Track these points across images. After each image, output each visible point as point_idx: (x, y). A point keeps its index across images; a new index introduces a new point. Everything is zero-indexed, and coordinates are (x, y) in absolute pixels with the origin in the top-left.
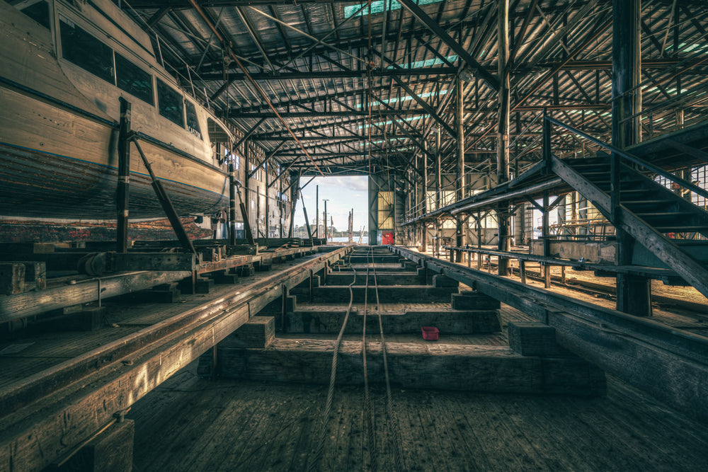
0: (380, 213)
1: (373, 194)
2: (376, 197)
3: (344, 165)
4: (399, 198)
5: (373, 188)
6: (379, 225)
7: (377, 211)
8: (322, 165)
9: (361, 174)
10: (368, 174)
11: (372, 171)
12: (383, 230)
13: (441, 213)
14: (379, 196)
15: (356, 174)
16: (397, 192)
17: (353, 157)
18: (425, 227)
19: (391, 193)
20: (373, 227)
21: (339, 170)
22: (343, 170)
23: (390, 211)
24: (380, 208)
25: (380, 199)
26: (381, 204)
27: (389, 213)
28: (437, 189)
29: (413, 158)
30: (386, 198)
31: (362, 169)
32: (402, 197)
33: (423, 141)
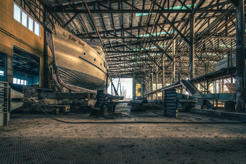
0: (136, 91)
1: (134, 85)
2: (135, 85)
3: (125, 74)
4: (143, 86)
5: (134, 82)
6: (136, 95)
7: (135, 90)
8: (118, 75)
9: (130, 77)
10: (133, 78)
11: (134, 77)
12: (137, 96)
13: (158, 91)
14: (136, 85)
15: (129, 78)
16: (142, 84)
17: (128, 72)
18: (152, 95)
19: (140, 84)
20: (134, 96)
21: (123, 76)
22: (124, 76)
23: (140, 90)
24: (136, 89)
25: (136, 86)
26: (137, 88)
27: (139, 91)
28: (156, 83)
29: (148, 73)
30: (139, 86)
31: (131, 76)
32: (144, 86)
33: (152, 69)
